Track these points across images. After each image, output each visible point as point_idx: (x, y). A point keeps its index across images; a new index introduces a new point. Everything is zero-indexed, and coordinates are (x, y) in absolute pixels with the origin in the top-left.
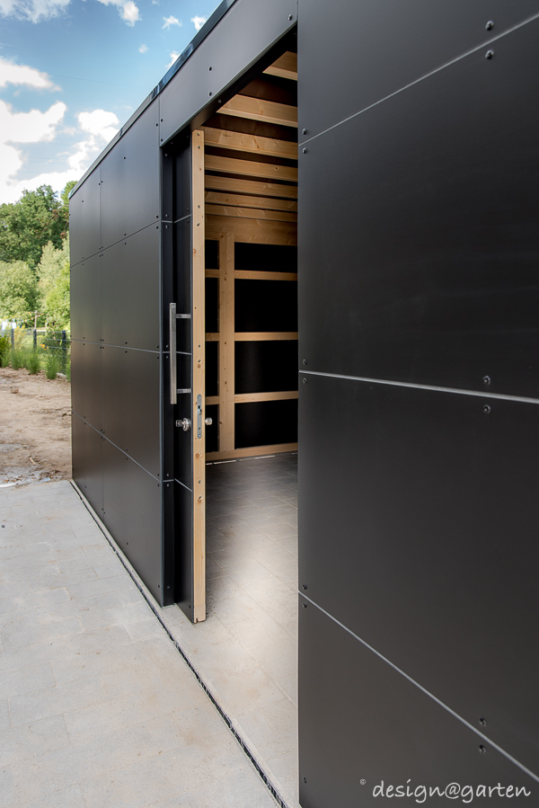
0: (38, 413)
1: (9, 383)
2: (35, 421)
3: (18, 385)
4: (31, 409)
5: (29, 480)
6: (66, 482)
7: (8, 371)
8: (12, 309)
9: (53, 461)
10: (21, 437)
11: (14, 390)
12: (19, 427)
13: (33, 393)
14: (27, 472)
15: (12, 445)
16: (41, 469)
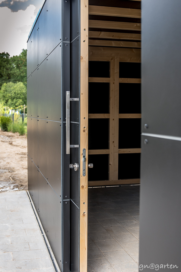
0: (19, 154)
1: (9, 139)
2: (17, 158)
3: (13, 140)
4: (17, 152)
5: (7, 189)
6: (24, 192)
7: (10, 134)
8: (16, 105)
9: (21, 179)
10: (8, 166)
11: (11, 142)
12: (9, 161)
13: (19, 145)
14: (8, 184)
15: (4, 170)
16: (15, 183)
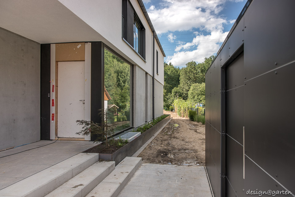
0: (201, 140)
1: (193, 127)
2: (199, 143)
3: (197, 128)
4: (199, 138)
5: (193, 164)
6: (203, 167)
7: (196, 123)
8: (201, 99)
9: (202, 158)
10: (194, 148)
11: (196, 130)
12: (194, 144)
13: (201, 132)
14: (193, 161)
15: (191, 151)
16: (197, 161)
